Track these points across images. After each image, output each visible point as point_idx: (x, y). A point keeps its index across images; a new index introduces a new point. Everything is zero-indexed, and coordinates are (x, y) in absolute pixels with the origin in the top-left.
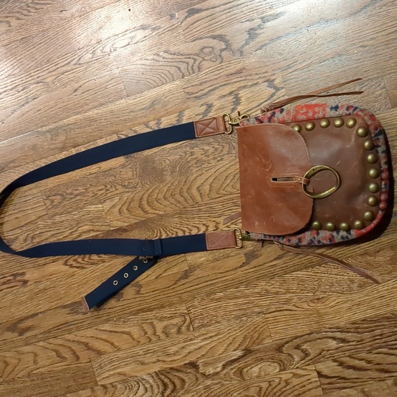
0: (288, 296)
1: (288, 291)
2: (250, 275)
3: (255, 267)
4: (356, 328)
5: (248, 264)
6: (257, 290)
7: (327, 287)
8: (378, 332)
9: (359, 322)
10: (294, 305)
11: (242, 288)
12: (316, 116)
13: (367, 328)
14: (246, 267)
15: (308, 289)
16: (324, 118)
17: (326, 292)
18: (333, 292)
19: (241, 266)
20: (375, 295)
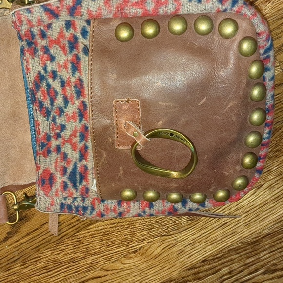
0: (90, 260)
1: (88, 253)
2: (24, 247)
3: (28, 234)
4: (194, 274)
5: (16, 232)
6: (40, 265)
7: (145, 233)
8: (225, 270)
9: (198, 265)
10: (102, 269)
11: (17, 268)
12: (161, 11)
13: (210, 269)
14: (15, 238)
15: (117, 242)
16: (176, 16)
17: (144, 240)
18: (154, 236)
19: (6, 239)
20: (215, 225)
